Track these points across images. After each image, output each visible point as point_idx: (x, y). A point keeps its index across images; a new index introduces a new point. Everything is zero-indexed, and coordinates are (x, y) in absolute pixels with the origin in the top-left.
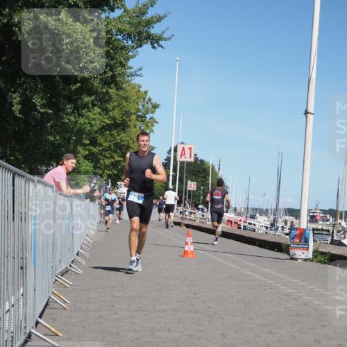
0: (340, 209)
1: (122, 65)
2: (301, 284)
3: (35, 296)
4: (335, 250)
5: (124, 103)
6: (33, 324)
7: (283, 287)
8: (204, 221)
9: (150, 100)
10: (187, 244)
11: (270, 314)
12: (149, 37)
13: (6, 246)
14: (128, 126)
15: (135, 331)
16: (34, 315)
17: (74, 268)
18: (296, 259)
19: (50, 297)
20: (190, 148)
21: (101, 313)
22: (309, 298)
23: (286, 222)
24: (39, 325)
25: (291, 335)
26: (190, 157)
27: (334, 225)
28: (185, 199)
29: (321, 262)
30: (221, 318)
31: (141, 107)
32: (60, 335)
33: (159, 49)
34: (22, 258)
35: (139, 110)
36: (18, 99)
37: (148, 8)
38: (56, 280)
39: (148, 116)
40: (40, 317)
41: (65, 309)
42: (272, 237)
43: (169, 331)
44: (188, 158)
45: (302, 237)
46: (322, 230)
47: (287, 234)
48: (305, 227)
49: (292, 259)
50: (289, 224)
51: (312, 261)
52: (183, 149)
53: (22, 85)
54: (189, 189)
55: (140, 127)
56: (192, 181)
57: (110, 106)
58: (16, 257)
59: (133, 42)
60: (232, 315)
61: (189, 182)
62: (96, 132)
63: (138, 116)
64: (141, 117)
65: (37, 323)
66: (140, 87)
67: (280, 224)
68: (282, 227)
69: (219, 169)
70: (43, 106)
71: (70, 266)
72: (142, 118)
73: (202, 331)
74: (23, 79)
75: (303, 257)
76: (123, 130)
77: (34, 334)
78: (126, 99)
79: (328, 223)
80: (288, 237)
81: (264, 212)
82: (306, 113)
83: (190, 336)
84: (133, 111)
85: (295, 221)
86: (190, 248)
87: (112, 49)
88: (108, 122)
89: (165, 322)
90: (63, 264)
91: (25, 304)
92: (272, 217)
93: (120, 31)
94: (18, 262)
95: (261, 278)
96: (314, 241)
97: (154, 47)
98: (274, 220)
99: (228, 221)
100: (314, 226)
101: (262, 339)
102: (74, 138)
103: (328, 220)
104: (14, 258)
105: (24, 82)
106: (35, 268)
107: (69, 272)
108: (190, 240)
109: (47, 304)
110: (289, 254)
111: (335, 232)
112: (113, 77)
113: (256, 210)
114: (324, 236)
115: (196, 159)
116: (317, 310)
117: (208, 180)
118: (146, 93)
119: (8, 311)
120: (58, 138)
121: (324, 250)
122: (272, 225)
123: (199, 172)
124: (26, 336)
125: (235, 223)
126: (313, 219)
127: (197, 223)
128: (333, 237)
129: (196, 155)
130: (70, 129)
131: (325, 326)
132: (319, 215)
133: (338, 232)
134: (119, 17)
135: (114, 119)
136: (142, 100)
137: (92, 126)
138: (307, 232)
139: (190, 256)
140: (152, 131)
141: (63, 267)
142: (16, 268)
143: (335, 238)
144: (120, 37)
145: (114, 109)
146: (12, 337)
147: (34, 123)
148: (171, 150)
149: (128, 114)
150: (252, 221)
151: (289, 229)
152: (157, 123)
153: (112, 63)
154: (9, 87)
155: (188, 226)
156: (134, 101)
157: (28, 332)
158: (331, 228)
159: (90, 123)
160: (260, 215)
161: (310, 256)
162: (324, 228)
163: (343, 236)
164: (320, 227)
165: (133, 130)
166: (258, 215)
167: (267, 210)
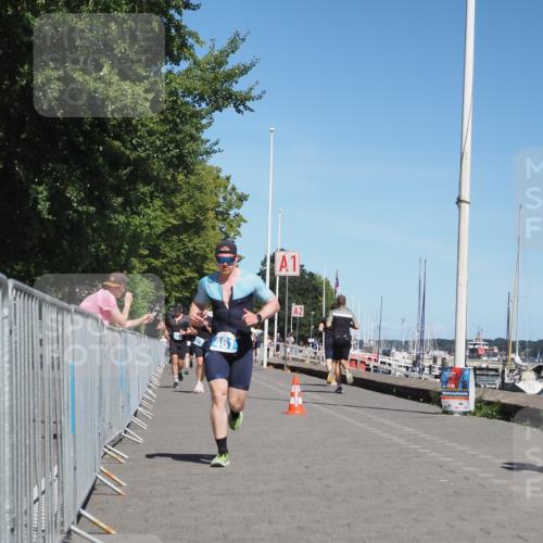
0: (513, 339)
1: (193, 138)
2: (460, 448)
3: (75, 477)
4: (507, 398)
5: (197, 194)
6: (74, 518)
7: (435, 454)
8: (316, 361)
9: (234, 189)
10: (293, 395)
11: (416, 493)
12: (230, 97)
13: (32, 407)
14: (203, 228)
15: (221, 524)
16: (75, 506)
17: (132, 435)
18: (452, 413)
19: (97, 478)
20: (294, 257)
21: (171, 499)
22: (472, 469)
23: (435, 360)
24: (82, 519)
25: (447, 524)
26: (294, 270)
27: (505, 362)
28: (289, 330)
29: (486, 416)
30: (344, 501)
31: (221, 200)
32: (113, 532)
33: (247, 112)
34: (55, 422)
35: (219, 205)
36: (45, 193)
37: (227, 56)
38: (105, 453)
39: (232, 212)
40: (84, 507)
41: (120, 494)
42: (415, 381)
43: (270, 522)
44: (291, 272)
45: (459, 380)
46: (488, 369)
47: (436, 377)
48: (463, 366)
49: (446, 412)
50: (439, 362)
51: (474, 414)
52: (284, 258)
53: (50, 173)
54: (293, 315)
55: (221, 229)
56: (297, 303)
57: (177, 200)
58: (47, 421)
59: (207, 104)
60: (361, 497)
61: (294, 306)
62: (158, 237)
63: (217, 213)
64: (222, 213)
65: (79, 516)
66: (219, 171)
67: (427, 363)
68: (430, 367)
69: (337, 285)
70: (81, 202)
71: (126, 432)
72: (223, 215)
73: (318, 522)
74: (51, 165)
75: (462, 409)
76: (197, 233)
77: (75, 532)
78: (200, 189)
79: (496, 359)
80: (438, 380)
81: (403, 346)
82: (459, 201)
83: (300, 529)
84: (210, 206)
85: (447, 357)
86: (297, 401)
87: (178, 116)
88: (175, 222)
89: (265, 510)
90: (114, 430)
91: (61, 490)
92: (415, 353)
93: (189, 92)
94: (49, 429)
95: (402, 442)
96: (477, 385)
97: (239, 111)
98: (418, 357)
99: (352, 360)
100: (476, 363)
101: (405, 530)
102: (126, 246)
103: (495, 355)
104: (43, 422)
105: (54, 170)
106: (74, 436)
107: (123, 441)
108: (297, 389)
109: (93, 489)
110: (441, 406)
111: (507, 372)
112: (180, 157)
113: (391, 343)
114: (490, 378)
115: (303, 271)
116: (483, 486)
117: (320, 302)
118: (228, 179)
119: (37, 500)
120: (103, 247)
121: (491, 399)
122: (415, 364)
123: (308, 289)
124: (64, 535)
125: (362, 362)
126: (473, 353)
127: (307, 365)
128: (503, 379)
129: (302, 266)
130: (119, 234)
131: (495, 509)
132: (482, 347)
133: (512, 371)
134: (187, 71)
135: (183, 217)
136: (222, 190)
137: (151, 227)
138: (466, 373)
139: (298, 412)
140: (239, 234)
141: (116, 433)
142: (47, 437)
143: (507, 380)
144: (189, 99)
145: (182, 204)
146: (44, 538)
147: (68, 226)
148: (266, 259)
149: (203, 210)
150: (386, 359)
151: (440, 369)
152: (245, 221)
153: (178, 137)
154: (31, 177)
155: (293, 369)
156: (211, 192)
157: (66, 530)
158: (500, 367)
159: (149, 224)
160: (397, 350)
161: (472, 407)
162: (490, 366)
163: (518, 377)
164: (484, 366)
165: (211, 233)
166: (394, 350)
167: (407, 342)
